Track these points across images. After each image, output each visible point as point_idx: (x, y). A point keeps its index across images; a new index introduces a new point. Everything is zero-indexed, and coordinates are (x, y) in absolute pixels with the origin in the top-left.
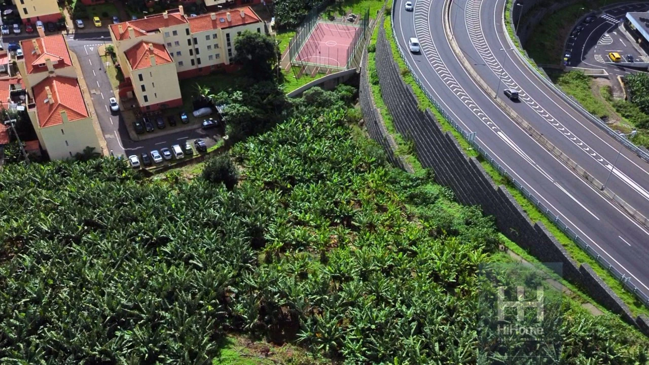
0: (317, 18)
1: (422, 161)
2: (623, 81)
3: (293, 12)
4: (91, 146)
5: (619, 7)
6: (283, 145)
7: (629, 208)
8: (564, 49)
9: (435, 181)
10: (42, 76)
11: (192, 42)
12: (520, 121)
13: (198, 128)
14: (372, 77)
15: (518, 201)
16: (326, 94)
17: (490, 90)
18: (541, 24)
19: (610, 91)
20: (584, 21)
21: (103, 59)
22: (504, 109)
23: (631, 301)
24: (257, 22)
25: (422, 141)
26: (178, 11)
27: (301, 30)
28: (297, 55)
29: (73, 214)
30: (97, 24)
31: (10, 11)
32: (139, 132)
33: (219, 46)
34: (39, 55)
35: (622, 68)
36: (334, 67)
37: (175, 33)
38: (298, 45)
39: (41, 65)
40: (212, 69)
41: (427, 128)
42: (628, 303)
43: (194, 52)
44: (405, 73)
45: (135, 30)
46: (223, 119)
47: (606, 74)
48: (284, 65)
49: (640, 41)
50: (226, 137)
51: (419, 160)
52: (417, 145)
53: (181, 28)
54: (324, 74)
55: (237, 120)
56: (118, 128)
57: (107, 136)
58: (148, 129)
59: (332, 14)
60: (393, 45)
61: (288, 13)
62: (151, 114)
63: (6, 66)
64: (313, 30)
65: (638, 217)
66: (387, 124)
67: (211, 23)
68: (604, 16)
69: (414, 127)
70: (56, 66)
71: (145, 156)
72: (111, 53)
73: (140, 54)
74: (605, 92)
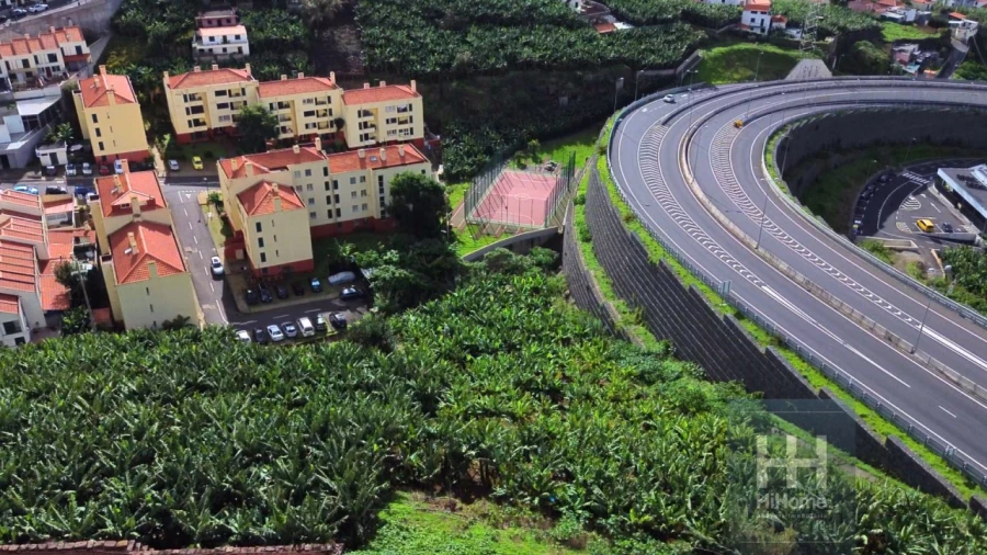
0: (502, 165)
1: (657, 331)
2: (939, 256)
3: (469, 157)
4: (185, 316)
5: (927, 163)
6: (456, 315)
7: (950, 372)
8: (853, 214)
9: (678, 357)
10: (124, 220)
11: (331, 185)
12: (792, 274)
13: (335, 298)
14: (581, 233)
15: (794, 365)
16: (515, 258)
17: (748, 239)
18: (817, 180)
19: (923, 268)
20: (879, 180)
21: (205, 208)
22: (770, 261)
23: (961, 481)
24: (422, 162)
25: (656, 303)
26: (314, 145)
27: (479, 180)
28: (474, 211)
29: (170, 374)
30: (197, 166)
31: (79, 147)
32: (251, 301)
33: (368, 192)
34: (122, 194)
35: (937, 240)
36: (527, 225)
37: (308, 173)
38: (476, 198)
39: (123, 205)
40: (356, 224)
41: (662, 284)
42: (957, 484)
43: (332, 199)
44: (629, 219)
45: (254, 167)
46: (372, 285)
47: (915, 246)
48: (456, 220)
49: (960, 205)
50: (375, 310)
51: (650, 331)
52: (649, 312)
53: (317, 167)
54: (512, 233)
55: (390, 287)
56: (221, 296)
57: (205, 307)
58: (264, 298)
59: (523, 162)
60: (610, 188)
61: (462, 159)
62: (269, 279)
63: (70, 213)
64: (497, 180)
65: (964, 384)
66: (605, 290)
67: (358, 163)
68: (906, 175)
69: (643, 287)
70: (143, 208)
71: (259, 331)
72: (217, 202)
73: (259, 196)
74: (915, 268)
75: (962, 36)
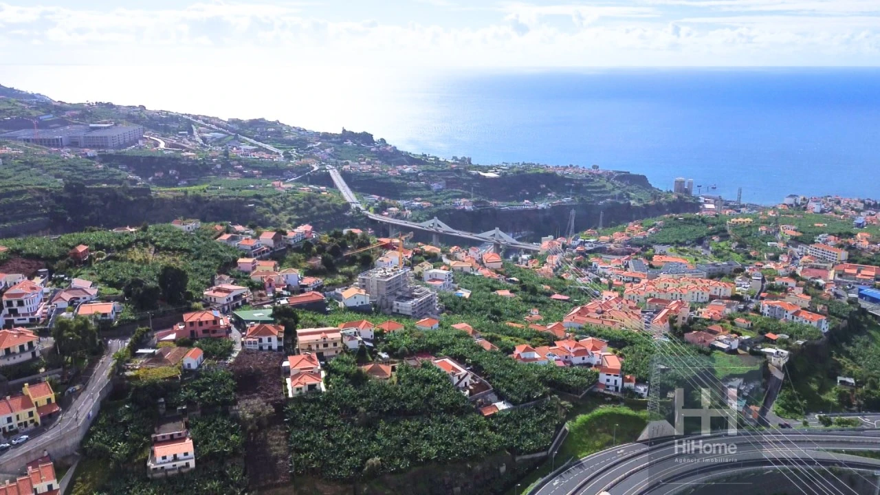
75: (777, 363)
